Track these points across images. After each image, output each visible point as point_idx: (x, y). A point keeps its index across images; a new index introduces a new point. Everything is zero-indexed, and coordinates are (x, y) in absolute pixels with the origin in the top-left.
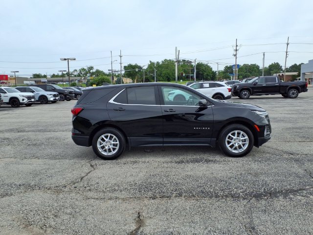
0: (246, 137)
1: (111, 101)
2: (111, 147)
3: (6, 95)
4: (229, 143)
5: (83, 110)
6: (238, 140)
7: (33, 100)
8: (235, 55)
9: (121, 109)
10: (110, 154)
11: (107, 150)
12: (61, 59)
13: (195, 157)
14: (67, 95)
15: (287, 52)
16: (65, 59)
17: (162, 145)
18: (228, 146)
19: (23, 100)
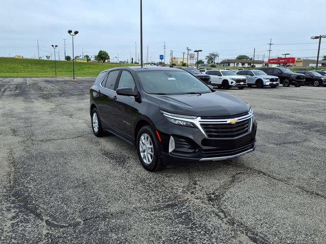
0: (152, 146)
3: (221, 77)
7: (242, 83)
12: (312, 38)
14: (293, 80)
16: (317, 38)
19: (232, 83)
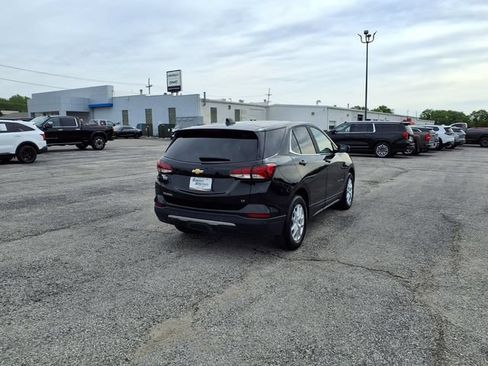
9: (304, 163)
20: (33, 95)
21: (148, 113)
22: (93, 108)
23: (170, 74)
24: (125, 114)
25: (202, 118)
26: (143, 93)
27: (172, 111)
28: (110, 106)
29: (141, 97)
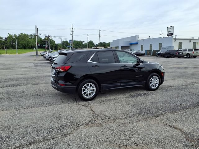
0: (158, 80)
1: (89, 61)
2: (91, 92)
4: (151, 83)
5: (71, 67)
6: (154, 81)
8: (72, 35)
9: (97, 66)
10: (90, 97)
11: (88, 94)
13: (134, 93)
15: (100, 35)
17: (119, 88)
18: (151, 85)
20: (113, 41)
21: (151, 45)
22: (131, 44)
23: (169, 28)
24: (142, 46)
25: (173, 47)
26: (150, 37)
27: (160, 44)
28: (137, 43)
29: (149, 39)
